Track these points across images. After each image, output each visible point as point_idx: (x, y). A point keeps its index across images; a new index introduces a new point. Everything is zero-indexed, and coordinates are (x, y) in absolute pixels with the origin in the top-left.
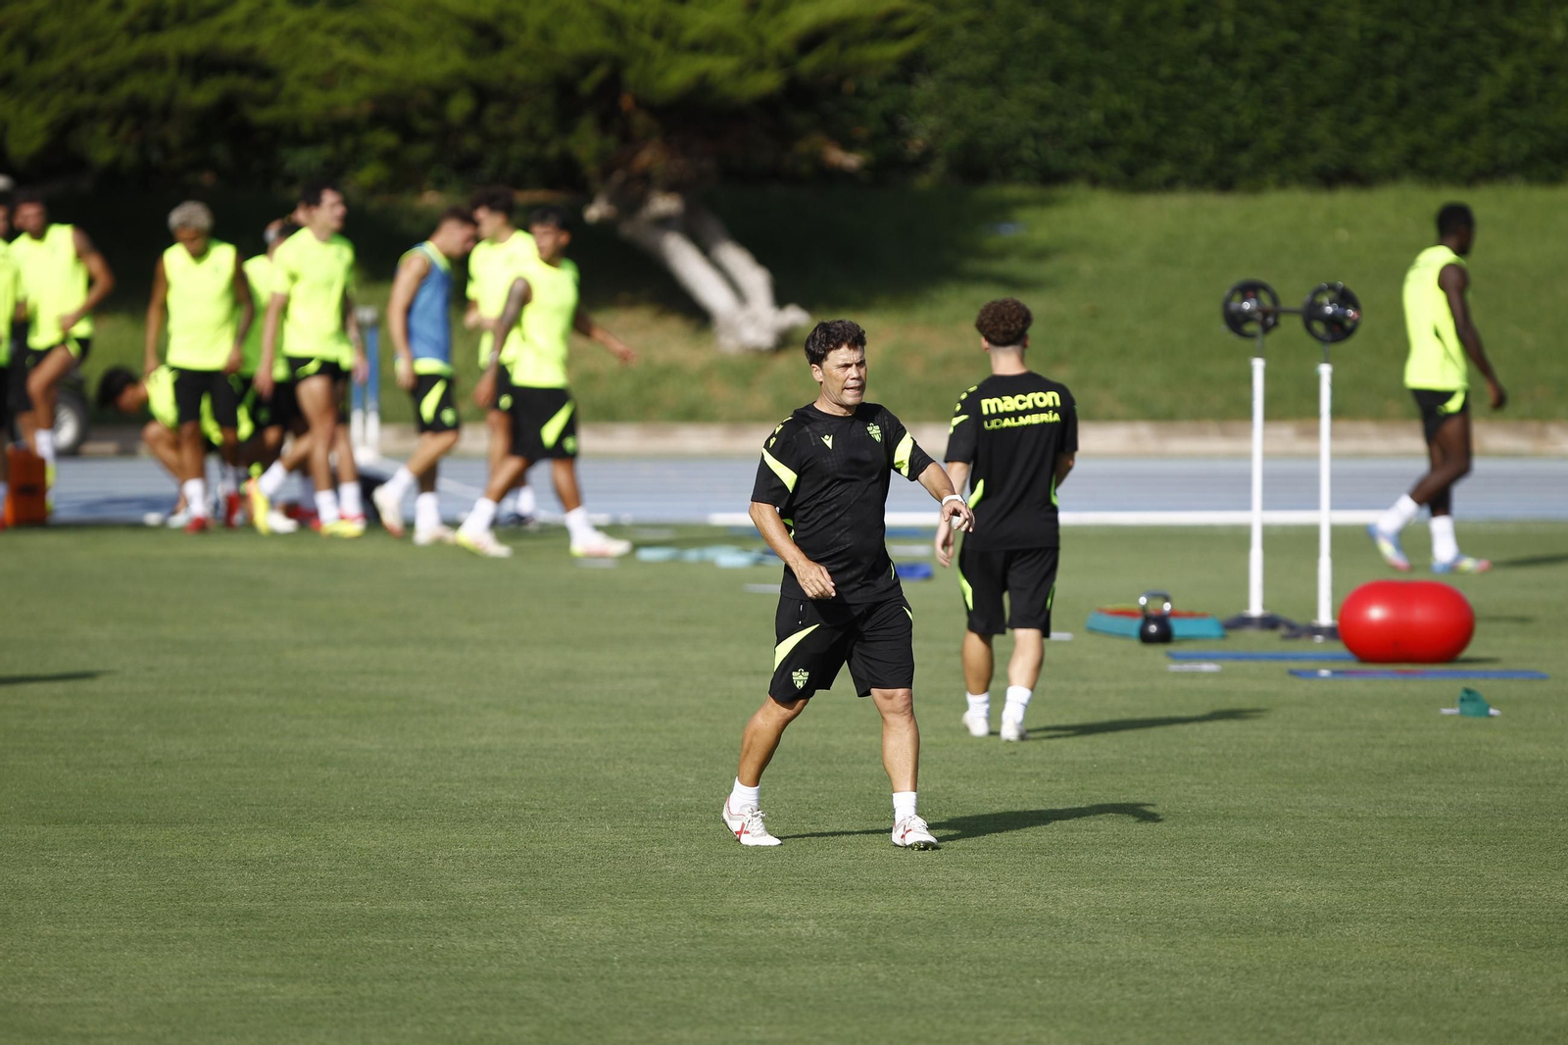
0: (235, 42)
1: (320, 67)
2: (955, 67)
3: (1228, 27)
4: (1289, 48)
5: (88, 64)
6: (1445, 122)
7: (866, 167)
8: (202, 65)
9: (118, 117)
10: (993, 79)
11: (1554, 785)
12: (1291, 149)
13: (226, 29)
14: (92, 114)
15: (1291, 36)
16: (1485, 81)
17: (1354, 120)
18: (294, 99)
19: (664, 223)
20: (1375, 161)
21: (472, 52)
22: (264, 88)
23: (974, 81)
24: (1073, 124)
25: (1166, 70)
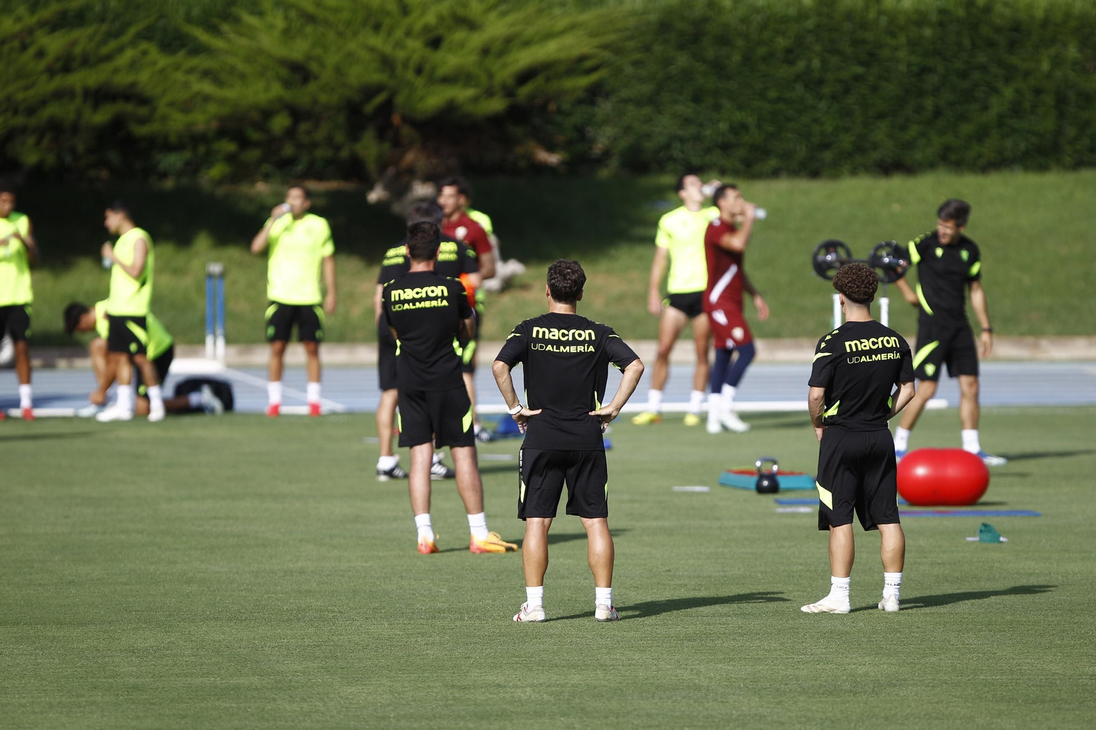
0: (123, 80)
1: (183, 96)
2: (624, 93)
3: (816, 63)
4: (858, 78)
5: (20, 96)
6: (966, 129)
7: (563, 163)
8: (100, 96)
9: (41, 133)
10: (652, 100)
12: (859, 148)
13: (116, 71)
14: (23, 130)
15: (859, 70)
16: (994, 100)
17: (904, 128)
18: (164, 118)
20: (918, 156)
21: (287, 84)
22: (143, 111)
23: (639, 103)
24: (708, 132)
25: (772, 94)
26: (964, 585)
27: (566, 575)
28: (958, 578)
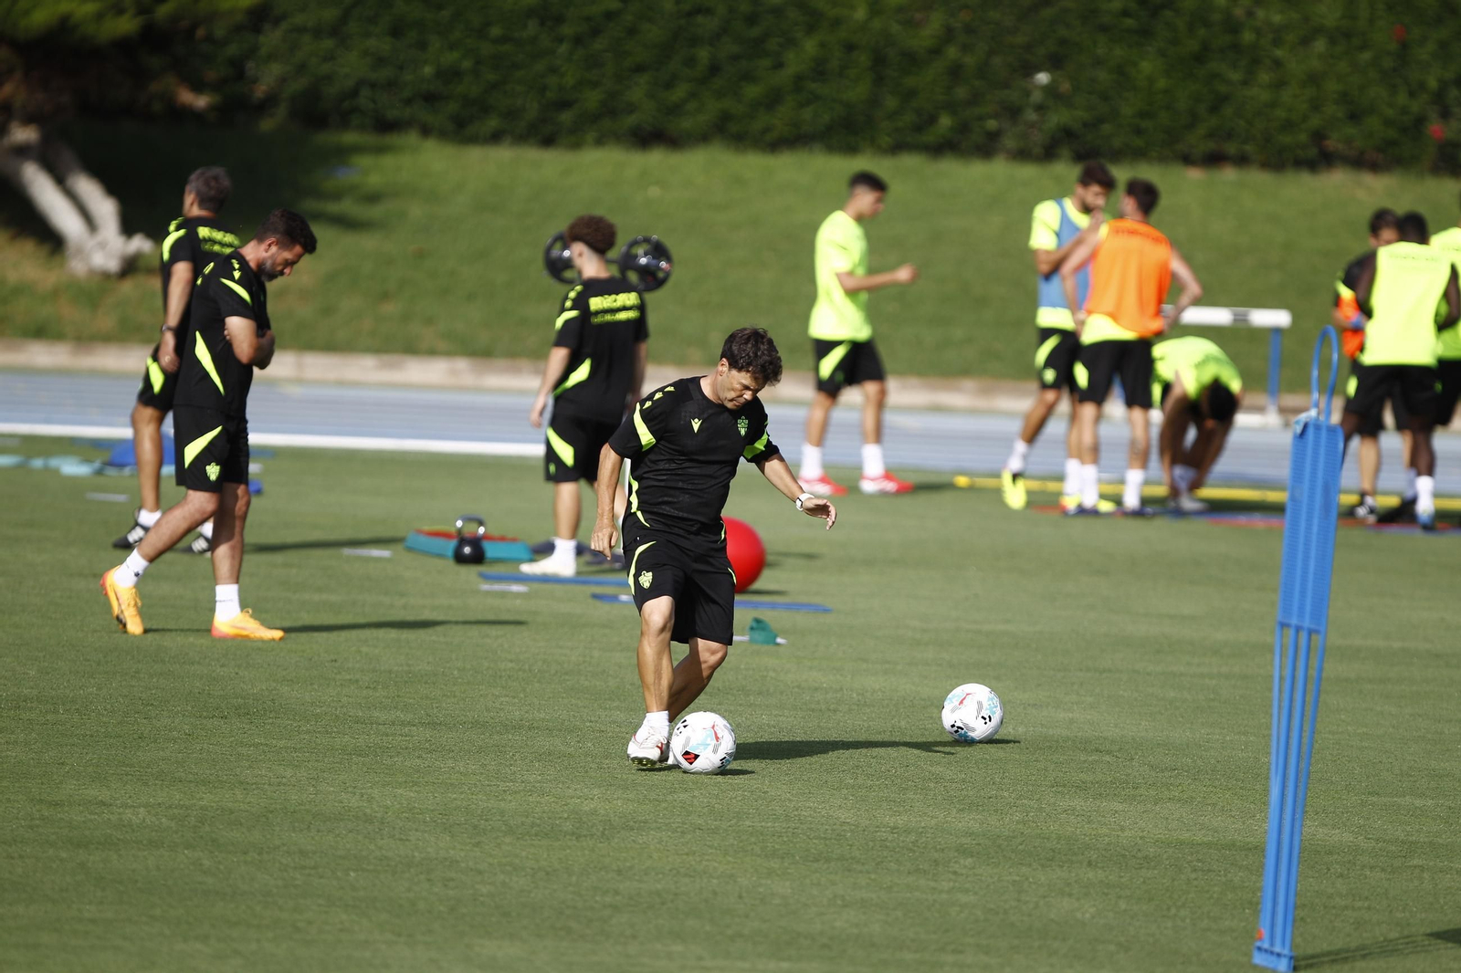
2: (299, 19)
4: (611, 16)
6: (752, 91)
7: (211, 108)
10: (336, 31)
11: (835, 711)
12: (609, 110)
16: (791, 56)
17: (669, 85)
19: (22, 152)
20: (686, 124)
23: (318, 33)
24: (408, 77)
25: (496, 31)
26: (728, 699)
27: (197, 659)
28: (719, 690)
